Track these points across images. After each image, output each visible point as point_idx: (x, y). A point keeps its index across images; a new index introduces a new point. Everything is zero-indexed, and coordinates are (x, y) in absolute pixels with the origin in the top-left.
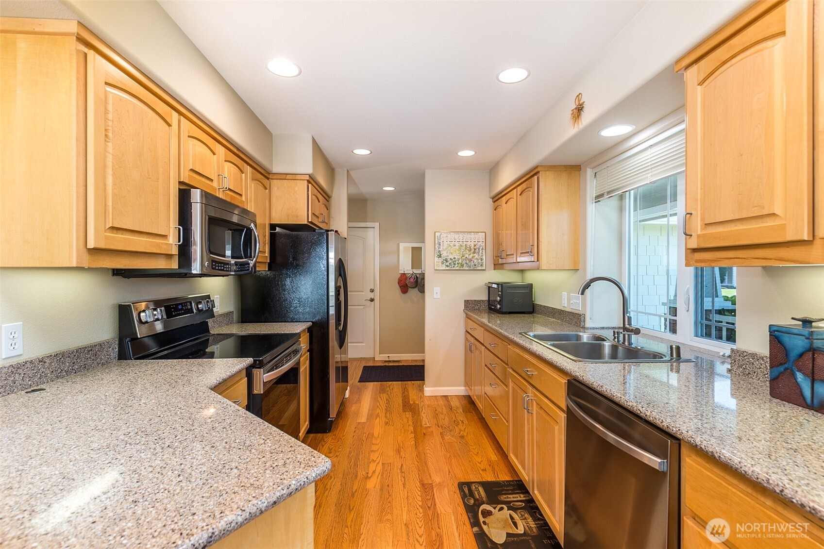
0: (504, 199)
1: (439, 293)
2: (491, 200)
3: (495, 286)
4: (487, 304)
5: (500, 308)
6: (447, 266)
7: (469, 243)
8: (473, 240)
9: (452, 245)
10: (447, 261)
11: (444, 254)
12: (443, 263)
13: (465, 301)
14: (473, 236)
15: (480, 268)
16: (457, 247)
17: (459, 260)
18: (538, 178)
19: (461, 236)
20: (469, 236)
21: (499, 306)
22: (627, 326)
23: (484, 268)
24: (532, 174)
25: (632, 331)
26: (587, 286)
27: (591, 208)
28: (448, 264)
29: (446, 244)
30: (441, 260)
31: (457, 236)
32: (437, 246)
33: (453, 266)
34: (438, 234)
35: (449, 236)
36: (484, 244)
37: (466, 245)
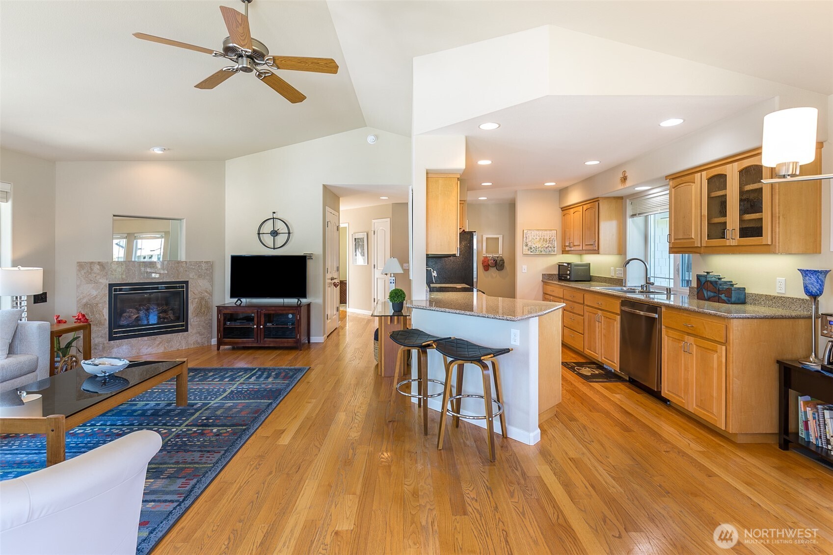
0: (572, 211)
1: (526, 269)
2: (560, 209)
3: (566, 265)
4: (557, 277)
5: (570, 278)
6: (531, 252)
7: (545, 237)
8: (547, 235)
9: (534, 238)
10: (531, 249)
11: (529, 244)
12: (528, 250)
13: (543, 274)
14: (548, 232)
15: (553, 253)
16: (538, 240)
17: (539, 248)
18: (598, 203)
19: (541, 232)
20: (546, 232)
21: (569, 277)
22: (648, 282)
23: (555, 253)
24: (594, 200)
25: (650, 284)
26: (628, 263)
27: (629, 221)
28: (532, 250)
29: (530, 238)
30: (527, 248)
31: (538, 232)
32: (524, 239)
33: (534, 253)
34: (525, 231)
35: (533, 232)
36: (556, 238)
37: (544, 238)
